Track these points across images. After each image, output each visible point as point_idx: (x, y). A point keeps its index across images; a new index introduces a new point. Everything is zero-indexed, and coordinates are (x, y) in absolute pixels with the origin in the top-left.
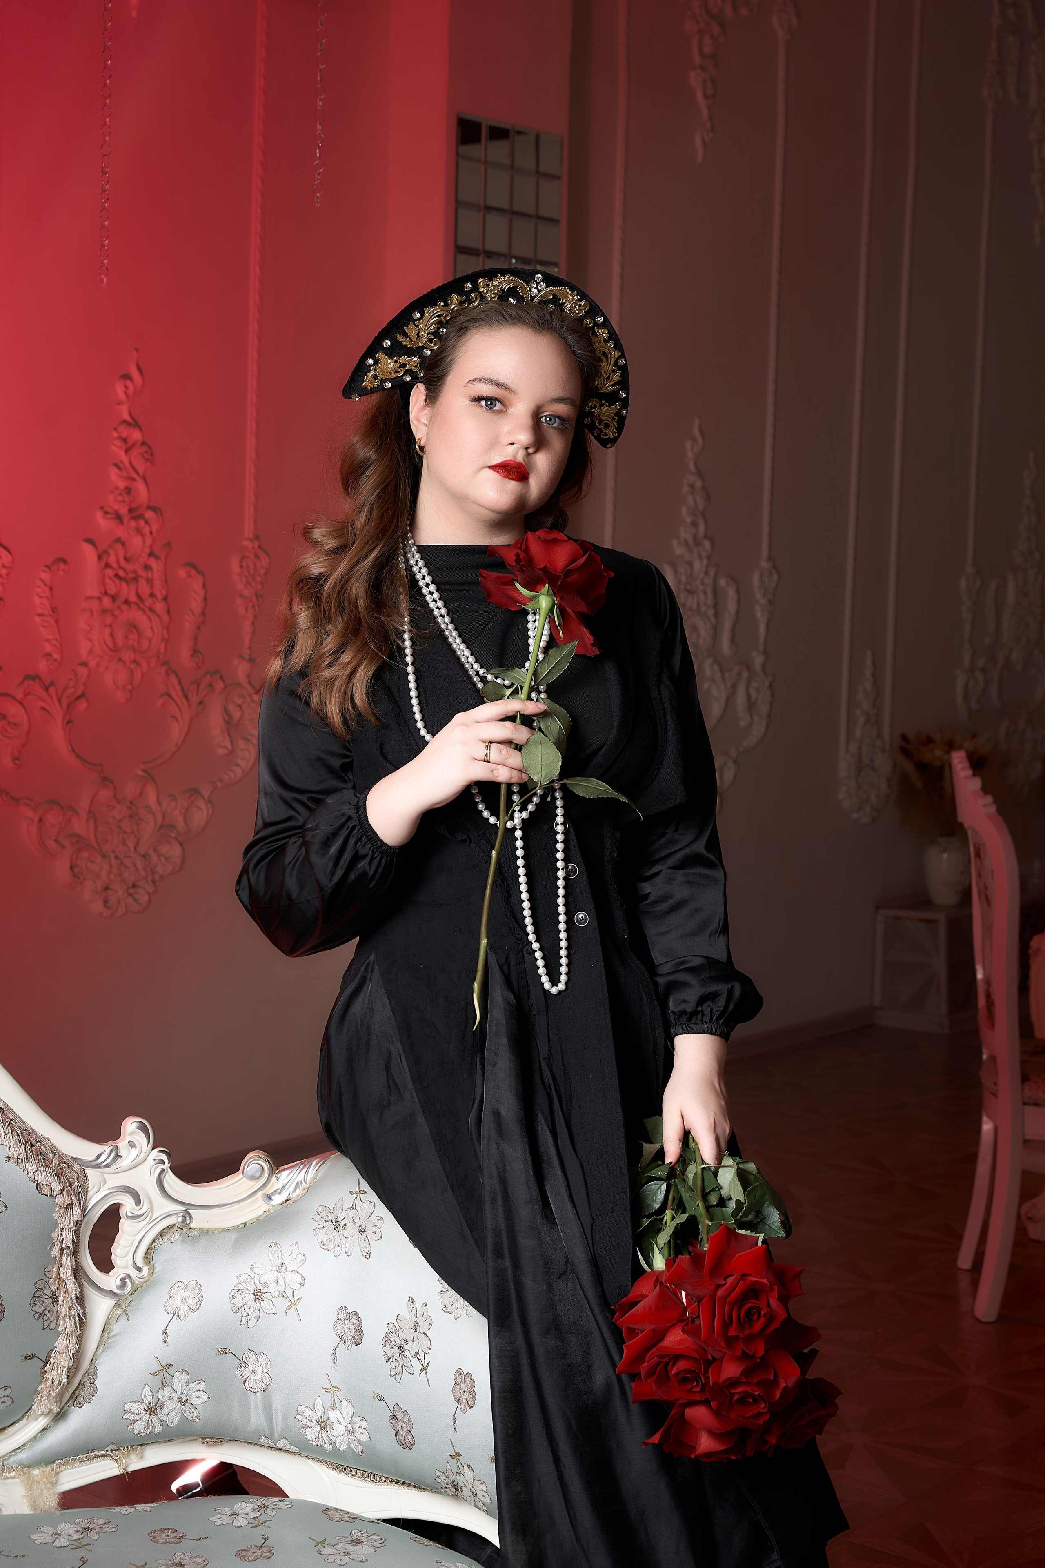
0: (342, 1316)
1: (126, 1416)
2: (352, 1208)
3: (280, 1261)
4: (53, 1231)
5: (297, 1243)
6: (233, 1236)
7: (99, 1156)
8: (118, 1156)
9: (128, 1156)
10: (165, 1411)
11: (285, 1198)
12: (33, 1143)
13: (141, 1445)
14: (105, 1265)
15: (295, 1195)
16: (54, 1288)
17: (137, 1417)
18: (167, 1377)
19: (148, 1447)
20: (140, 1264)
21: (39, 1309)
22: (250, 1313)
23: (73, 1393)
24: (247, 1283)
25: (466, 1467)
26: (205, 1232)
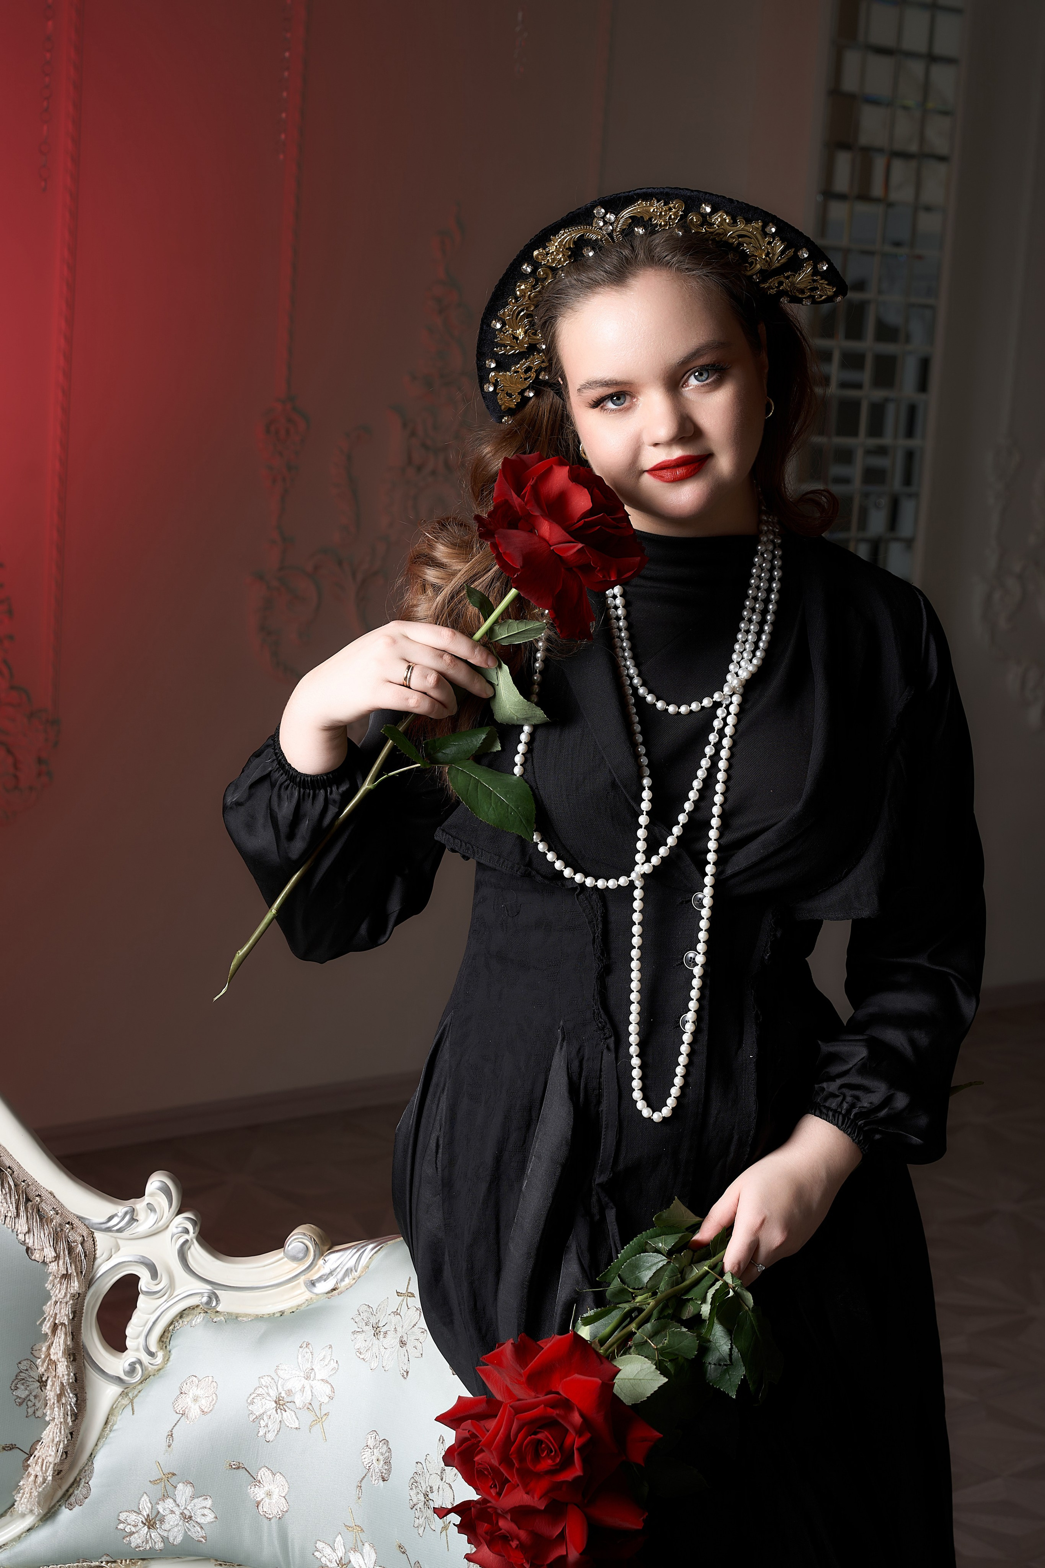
0: (371, 1443)
1: (121, 1526)
2: (396, 1313)
3: (309, 1366)
4: (45, 1304)
5: (331, 1347)
6: (263, 1327)
7: (110, 1218)
8: (133, 1220)
9: (146, 1222)
10: (166, 1526)
11: (331, 1287)
12: (31, 1196)
13: (143, 1559)
14: (117, 1343)
15: (343, 1284)
16: (41, 1370)
17: (133, 1529)
18: (169, 1487)
19: (152, 1562)
20: (153, 1349)
21: (22, 1393)
22: (269, 1423)
23: (67, 1491)
24: (269, 1387)
26: (233, 1318)
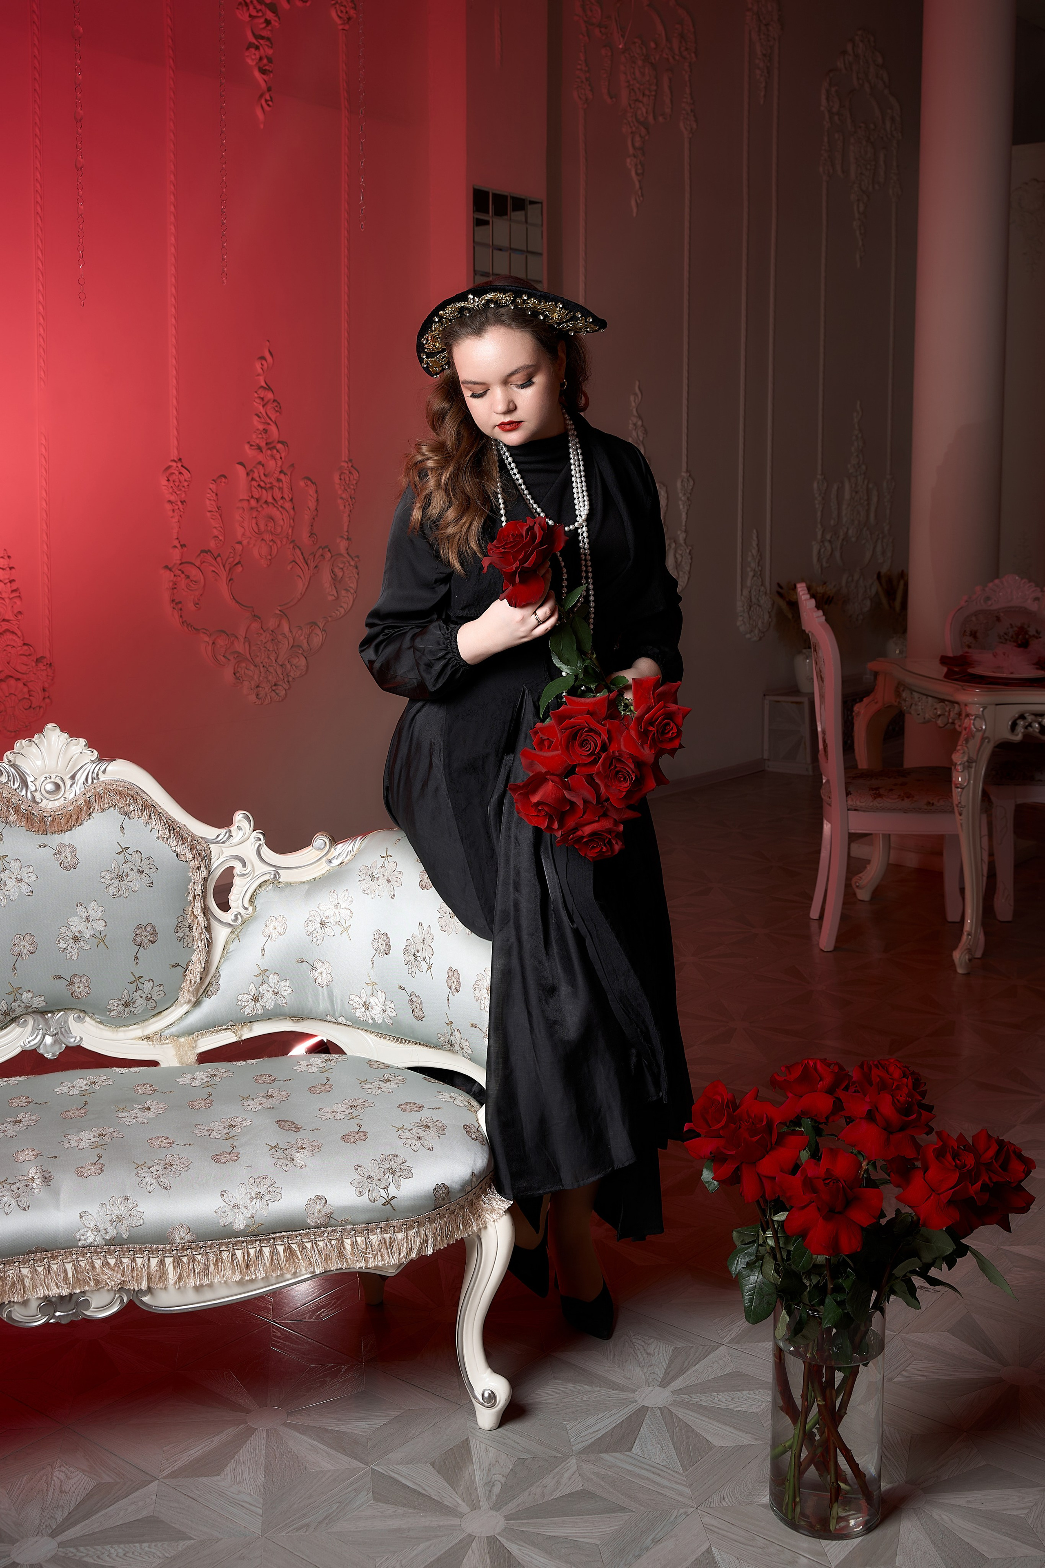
0: (377, 937)
1: (239, 1003)
2: (382, 867)
3: (336, 902)
4: (189, 885)
5: (347, 890)
6: (307, 886)
7: (218, 836)
8: (230, 836)
9: (237, 836)
10: (265, 1000)
11: (341, 862)
12: (175, 827)
13: (250, 1022)
14: (225, 906)
15: (346, 859)
16: (190, 921)
17: (246, 1004)
18: (265, 977)
19: (255, 1023)
20: (246, 906)
21: (180, 934)
22: (318, 935)
23: (205, 989)
24: (315, 916)
25: (456, 1030)
26: (288, 885)
